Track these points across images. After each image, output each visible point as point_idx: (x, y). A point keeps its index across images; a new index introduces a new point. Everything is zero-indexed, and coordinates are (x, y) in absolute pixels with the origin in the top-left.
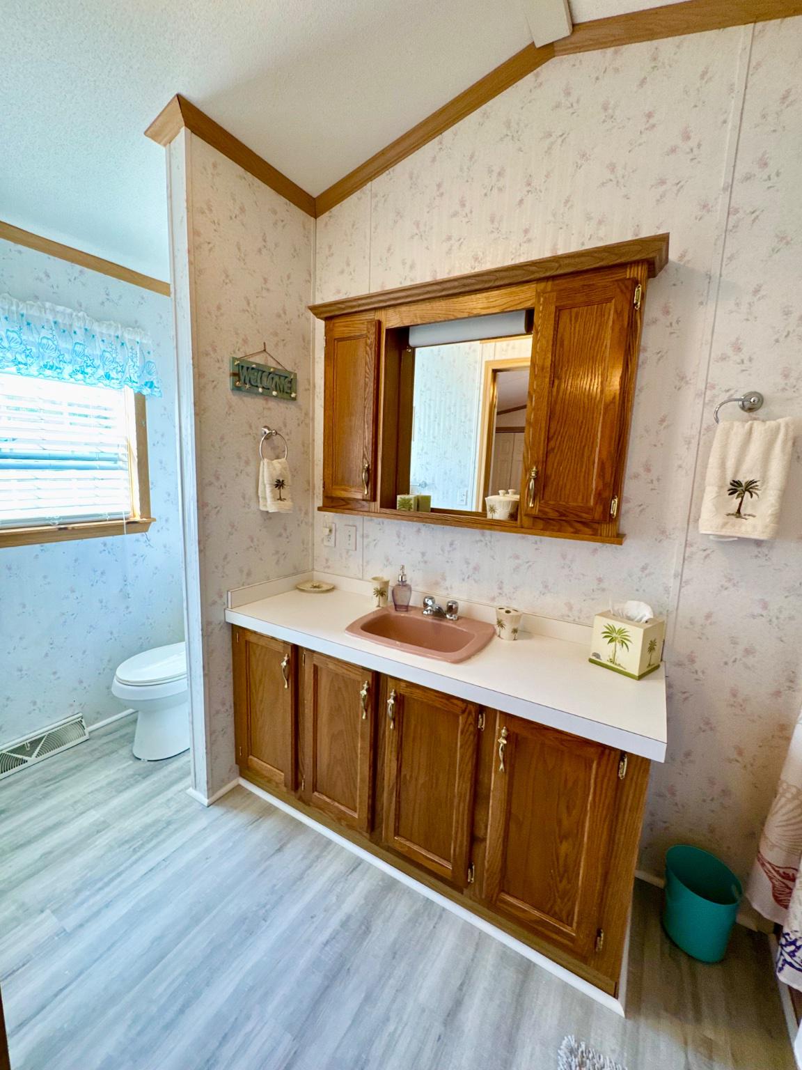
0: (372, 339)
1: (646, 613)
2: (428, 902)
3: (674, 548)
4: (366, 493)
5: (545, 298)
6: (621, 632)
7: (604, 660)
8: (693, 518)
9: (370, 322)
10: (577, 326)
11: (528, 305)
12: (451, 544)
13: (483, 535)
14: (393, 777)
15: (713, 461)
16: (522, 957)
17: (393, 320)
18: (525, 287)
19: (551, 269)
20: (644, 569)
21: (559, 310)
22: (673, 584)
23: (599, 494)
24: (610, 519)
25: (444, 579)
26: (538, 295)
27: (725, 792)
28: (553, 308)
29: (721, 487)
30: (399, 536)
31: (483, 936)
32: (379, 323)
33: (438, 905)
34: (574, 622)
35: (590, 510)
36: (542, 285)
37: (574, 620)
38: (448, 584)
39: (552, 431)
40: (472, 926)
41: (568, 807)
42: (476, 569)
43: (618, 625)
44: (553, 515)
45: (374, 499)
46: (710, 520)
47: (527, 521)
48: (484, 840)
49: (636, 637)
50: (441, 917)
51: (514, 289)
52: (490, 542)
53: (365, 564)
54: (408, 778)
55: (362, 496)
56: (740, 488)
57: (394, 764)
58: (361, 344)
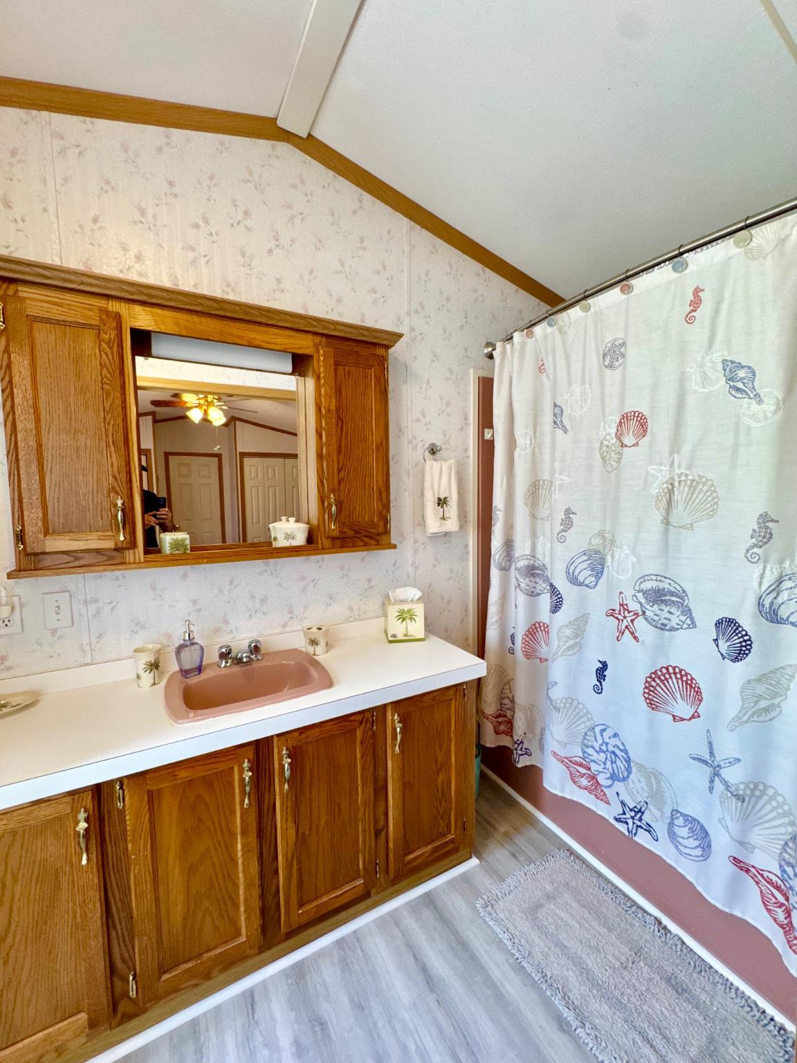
0: (111, 334)
1: (414, 593)
2: (340, 943)
4: (122, 538)
5: (325, 352)
6: (409, 611)
7: (400, 637)
8: (422, 523)
9: (103, 311)
10: (350, 381)
11: (308, 351)
12: (231, 582)
13: (267, 565)
14: (291, 846)
15: (427, 486)
16: (421, 897)
18: (303, 336)
19: (328, 329)
20: (395, 564)
21: (336, 364)
23: (380, 514)
24: (385, 533)
25: (226, 622)
26: (316, 346)
28: (332, 361)
29: (434, 502)
30: (154, 589)
31: (392, 914)
32: (119, 316)
33: (347, 935)
34: (356, 620)
35: (374, 528)
36: (318, 339)
37: (356, 619)
39: (341, 464)
40: (381, 918)
41: (440, 745)
42: (263, 601)
43: (406, 607)
44: (351, 533)
45: (133, 545)
47: (327, 543)
49: (419, 610)
50: (358, 940)
51: (292, 333)
52: (276, 570)
53: (94, 641)
54: (307, 833)
55: (109, 544)
56: (442, 502)
57: (292, 831)
58: (89, 336)
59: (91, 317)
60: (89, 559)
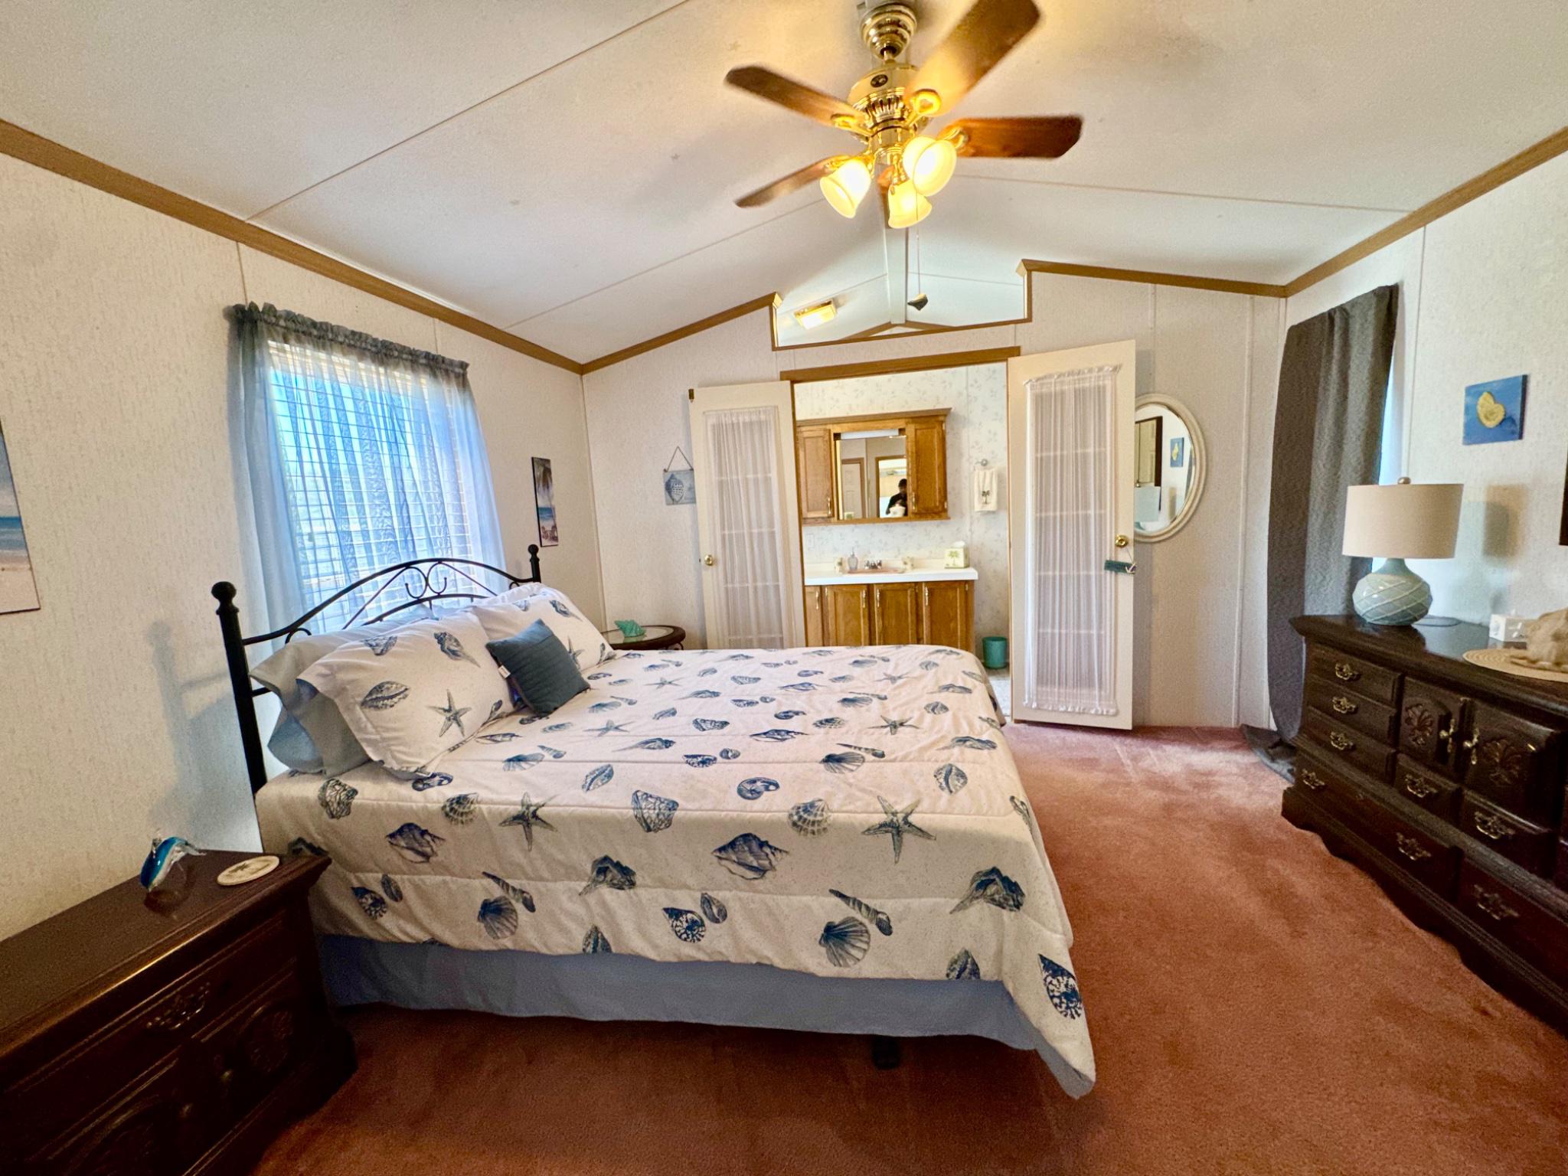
0: (827, 438)
1: (962, 544)
3: (967, 520)
4: (830, 513)
6: (955, 552)
7: (951, 565)
8: (972, 507)
9: (825, 430)
11: (903, 427)
13: (887, 527)
15: (976, 484)
17: (836, 429)
18: (901, 421)
20: (958, 529)
21: (918, 430)
22: (969, 533)
23: (940, 502)
24: (945, 510)
25: (870, 553)
27: (998, 612)
29: (979, 493)
30: (840, 534)
32: (830, 430)
35: (937, 507)
36: (908, 421)
38: (872, 554)
41: (951, 607)
42: (886, 544)
43: (954, 550)
44: (923, 511)
45: (833, 516)
46: (978, 507)
49: (961, 552)
51: (896, 421)
54: (887, 626)
55: (826, 515)
56: (985, 494)
57: (881, 622)
58: (820, 439)
59: (821, 433)
60: (820, 520)
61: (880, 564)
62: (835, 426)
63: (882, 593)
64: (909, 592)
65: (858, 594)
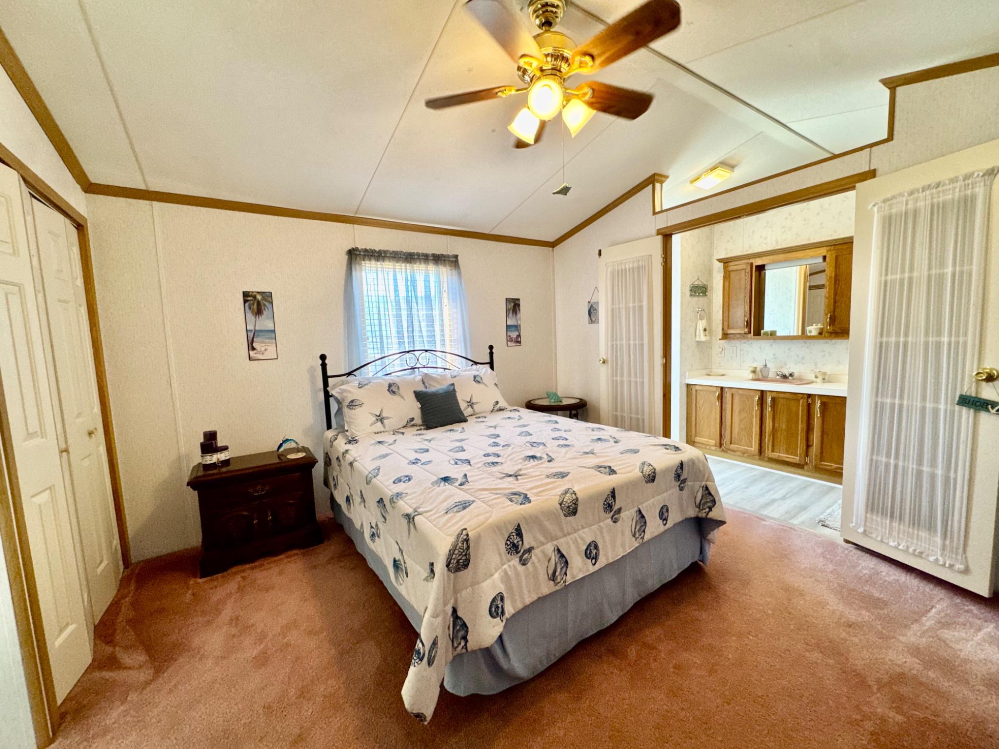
0: (749, 270)
4: (746, 330)
5: (832, 251)
9: (747, 263)
10: (845, 262)
11: (824, 254)
12: (789, 349)
13: (806, 343)
14: (771, 430)
17: (758, 262)
18: (822, 249)
25: (786, 365)
26: (828, 251)
28: (834, 256)
30: (760, 348)
32: (752, 264)
36: (829, 248)
38: (788, 366)
42: (803, 358)
44: (839, 331)
45: (750, 332)
47: (827, 335)
48: (812, 445)
51: (817, 250)
52: (810, 346)
53: (742, 362)
54: (778, 428)
55: (743, 332)
57: (771, 424)
58: (743, 272)
59: (744, 266)
60: (738, 336)
61: (791, 375)
62: (757, 259)
63: (773, 399)
64: (801, 401)
65: (753, 397)
